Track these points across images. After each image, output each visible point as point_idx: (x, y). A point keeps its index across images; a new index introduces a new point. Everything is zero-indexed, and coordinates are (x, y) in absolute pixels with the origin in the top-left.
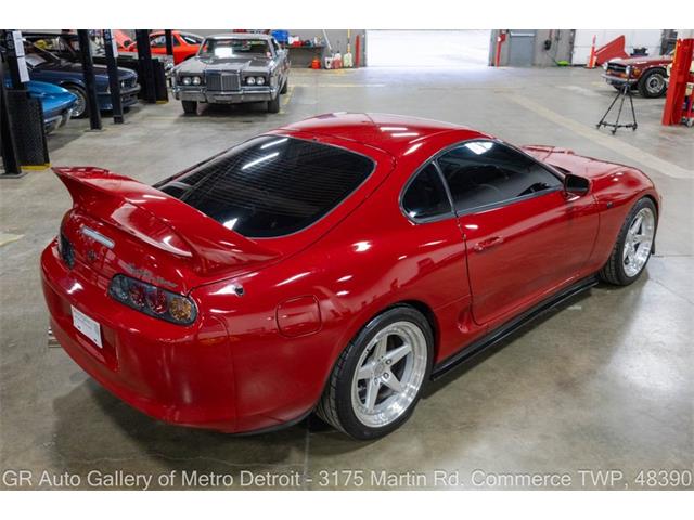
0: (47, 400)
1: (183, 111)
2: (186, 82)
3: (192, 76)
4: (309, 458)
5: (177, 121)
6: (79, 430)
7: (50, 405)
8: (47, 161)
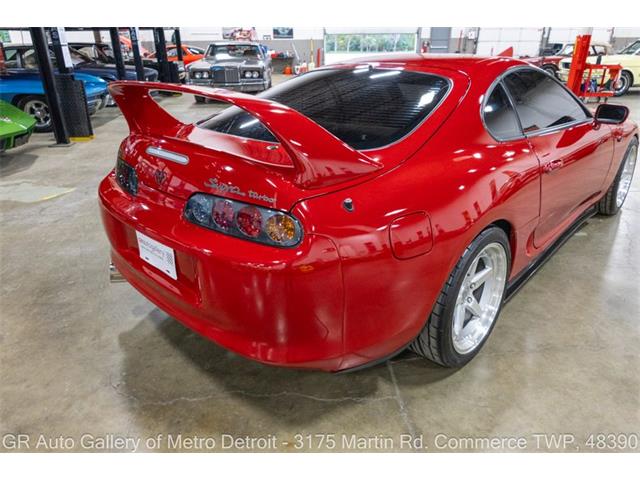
0: (112, 336)
1: (195, 101)
2: (197, 76)
3: (202, 71)
4: (400, 389)
5: (191, 108)
6: (148, 366)
7: (116, 341)
8: (91, 134)
